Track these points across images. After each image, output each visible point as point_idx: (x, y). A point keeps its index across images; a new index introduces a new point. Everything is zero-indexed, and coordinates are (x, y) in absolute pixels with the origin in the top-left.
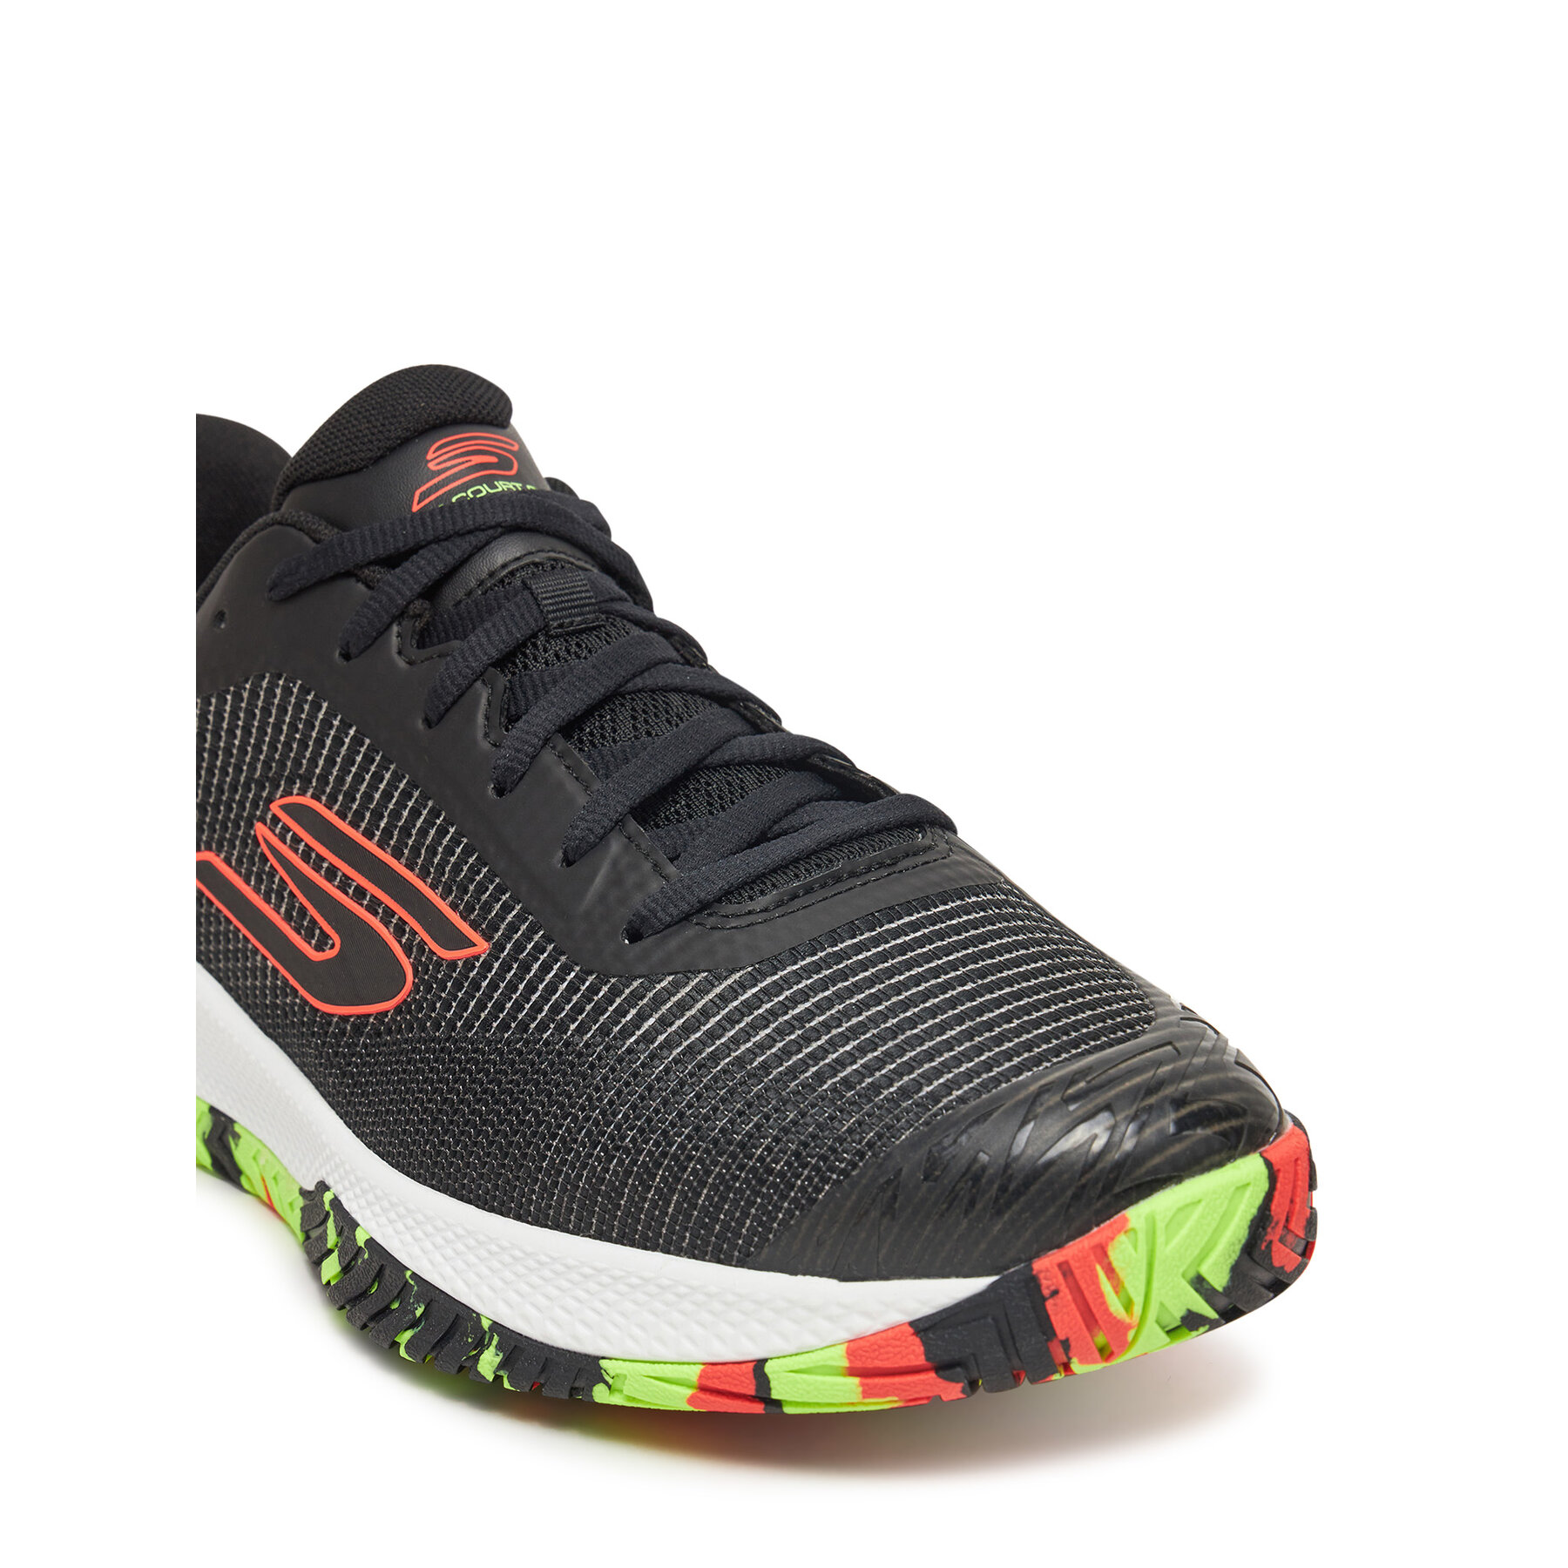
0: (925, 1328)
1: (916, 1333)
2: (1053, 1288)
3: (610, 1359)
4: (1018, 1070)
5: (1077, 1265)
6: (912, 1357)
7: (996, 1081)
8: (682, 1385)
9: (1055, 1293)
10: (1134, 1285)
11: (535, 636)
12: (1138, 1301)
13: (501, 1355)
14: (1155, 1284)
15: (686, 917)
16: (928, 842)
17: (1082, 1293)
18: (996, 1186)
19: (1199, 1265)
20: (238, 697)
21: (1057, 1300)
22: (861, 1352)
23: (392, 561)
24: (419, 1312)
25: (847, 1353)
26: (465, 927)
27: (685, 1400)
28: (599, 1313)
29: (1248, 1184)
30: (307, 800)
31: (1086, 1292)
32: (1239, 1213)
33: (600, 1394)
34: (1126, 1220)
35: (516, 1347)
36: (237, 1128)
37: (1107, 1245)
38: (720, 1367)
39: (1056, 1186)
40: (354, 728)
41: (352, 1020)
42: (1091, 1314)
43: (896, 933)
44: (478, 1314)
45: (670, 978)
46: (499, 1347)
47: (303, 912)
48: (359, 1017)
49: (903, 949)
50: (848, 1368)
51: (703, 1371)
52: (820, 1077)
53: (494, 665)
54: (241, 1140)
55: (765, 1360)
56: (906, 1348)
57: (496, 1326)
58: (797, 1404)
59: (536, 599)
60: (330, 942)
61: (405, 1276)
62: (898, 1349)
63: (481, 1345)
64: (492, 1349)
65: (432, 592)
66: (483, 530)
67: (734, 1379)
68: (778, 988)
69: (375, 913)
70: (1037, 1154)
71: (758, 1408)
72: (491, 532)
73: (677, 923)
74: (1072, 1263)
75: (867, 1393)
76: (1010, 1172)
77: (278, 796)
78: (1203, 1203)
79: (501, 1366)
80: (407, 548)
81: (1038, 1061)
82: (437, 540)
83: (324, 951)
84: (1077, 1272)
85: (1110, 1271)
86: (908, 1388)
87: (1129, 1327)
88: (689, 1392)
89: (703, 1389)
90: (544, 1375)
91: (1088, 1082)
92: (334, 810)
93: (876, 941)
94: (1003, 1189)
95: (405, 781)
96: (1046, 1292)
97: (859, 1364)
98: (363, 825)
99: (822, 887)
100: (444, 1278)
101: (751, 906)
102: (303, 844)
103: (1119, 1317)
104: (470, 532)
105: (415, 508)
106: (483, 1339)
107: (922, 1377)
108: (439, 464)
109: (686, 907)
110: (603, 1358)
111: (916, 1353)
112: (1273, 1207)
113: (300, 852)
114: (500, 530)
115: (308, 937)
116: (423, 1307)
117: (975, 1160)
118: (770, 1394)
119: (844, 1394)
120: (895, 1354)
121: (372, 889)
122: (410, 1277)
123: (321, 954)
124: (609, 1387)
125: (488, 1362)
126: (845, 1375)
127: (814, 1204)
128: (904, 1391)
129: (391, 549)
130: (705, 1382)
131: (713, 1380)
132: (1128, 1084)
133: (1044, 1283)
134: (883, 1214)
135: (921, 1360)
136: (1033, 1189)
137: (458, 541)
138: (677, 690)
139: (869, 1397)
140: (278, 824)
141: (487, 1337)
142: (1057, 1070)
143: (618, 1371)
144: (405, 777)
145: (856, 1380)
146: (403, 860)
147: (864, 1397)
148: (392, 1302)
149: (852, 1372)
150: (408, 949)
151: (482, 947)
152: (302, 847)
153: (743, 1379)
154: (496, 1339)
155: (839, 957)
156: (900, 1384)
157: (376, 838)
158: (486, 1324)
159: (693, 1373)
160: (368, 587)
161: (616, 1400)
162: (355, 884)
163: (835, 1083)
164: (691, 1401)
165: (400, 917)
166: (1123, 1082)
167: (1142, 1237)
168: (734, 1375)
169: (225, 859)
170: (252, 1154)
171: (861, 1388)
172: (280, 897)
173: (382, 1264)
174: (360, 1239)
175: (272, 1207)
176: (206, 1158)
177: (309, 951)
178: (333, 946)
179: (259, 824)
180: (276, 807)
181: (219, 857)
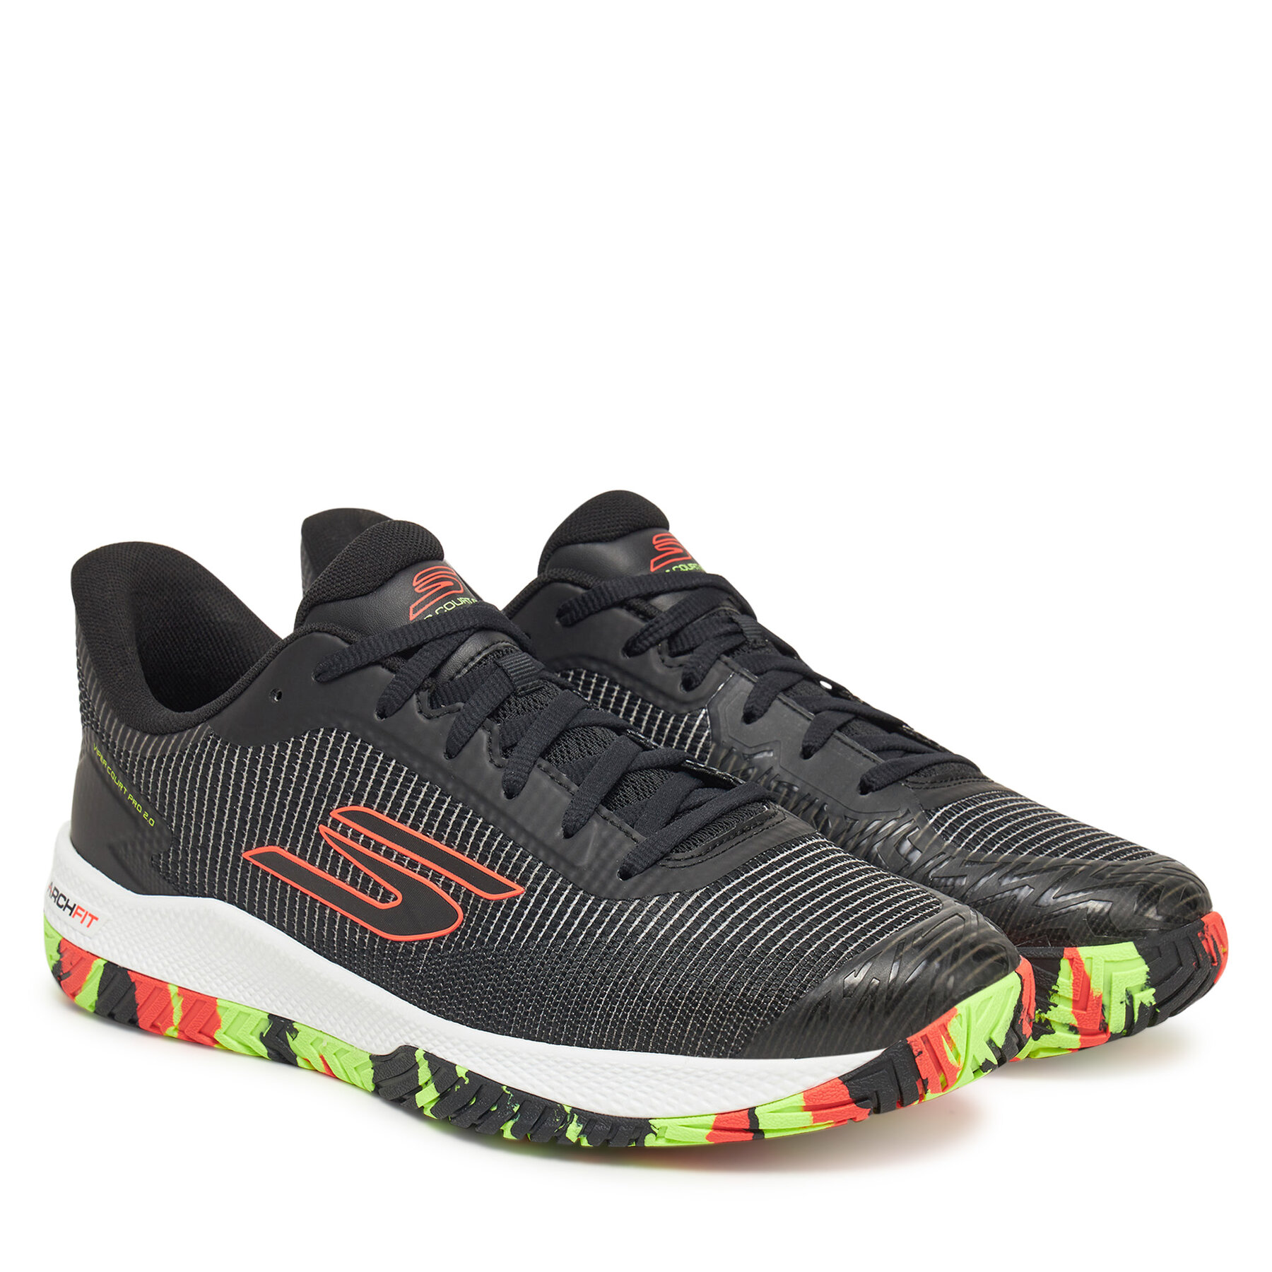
0: (848, 1079)
1: (843, 1083)
2: (919, 1050)
3: (655, 1119)
4: (881, 933)
5: (932, 1036)
6: (842, 1096)
7: (872, 940)
8: (702, 1128)
9: (921, 1053)
10: (960, 1046)
11: (509, 697)
12: (963, 1054)
13: (582, 1126)
14: (971, 1045)
15: (656, 862)
16: (772, 810)
17: (934, 1052)
18: (885, 997)
19: (991, 1034)
20: (297, 745)
21: (922, 1056)
22: (812, 1096)
23: (407, 654)
24: (516, 1109)
25: (804, 1098)
26: (503, 880)
27: (705, 1136)
28: (645, 1093)
29: (1012, 987)
30: (361, 808)
31: (937, 1052)
32: (1009, 1003)
33: (650, 1141)
34: (956, 1010)
35: (590, 1120)
36: (296, 1026)
37: (947, 1023)
38: (726, 1115)
39: (918, 995)
40: (394, 761)
41: (416, 943)
42: (939, 1065)
43: (780, 863)
44: (561, 1105)
45: (657, 898)
46: (579, 1121)
47: (367, 879)
48: (420, 941)
49: (787, 872)
50: (804, 1107)
51: (717, 1118)
52: (767, 947)
53: (488, 717)
54: (299, 1034)
55: (755, 1108)
56: (839, 1091)
57: (574, 1110)
58: (773, 1131)
59: (506, 673)
60: (393, 896)
61: (502, 1090)
62: (835, 1092)
63: (566, 1122)
64: (574, 1123)
65: (435, 673)
66: (463, 631)
67: (736, 1120)
68: (725, 897)
69: (426, 876)
70: (905, 978)
71: (750, 1136)
72: (467, 632)
73: (651, 866)
74: (929, 1035)
75: (815, 1120)
76: (891, 988)
77: (335, 807)
78: (993, 999)
79: (582, 1132)
80: (415, 644)
81: (890, 927)
82: (434, 639)
83: (388, 902)
84: (932, 1041)
85: (948, 1038)
86: (839, 1114)
87: (958, 1070)
88: (708, 1131)
89: (715, 1128)
90: (611, 1134)
91: (923, 937)
92: (385, 814)
93: (771, 868)
94: (889, 998)
95: (438, 792)
96: (915, 1053)
97: (811, 1104)
98: (410, 822)
99: (729, 840)
100: (533, 1086)
101: (690, 853)
102: (363, 836)
103: (953, 1064)
104: (455, 633)
105: (411, 618)
106: (566, 1118)
107: (848, 1107)
108: (420, 589)
109: (655, 858)
110: (651, 1119)
111: (844, 1094)
112: (1023, 1000)
113: (360, 841)
114: (473, 630)
115: (374, 894)
116: (519, 1106)
117: (870, 984)
118: (758, 1126)
119: (803, 1121)
120: (832, 1096)
121: (422, 860)
122: (506, 1089)
123: (386, 904)
124: (656, 1134)
125: (573, 1132)
126: (802, 1111)
127: (779, 1016)
128: (837, 1116)
129: (405, 647)
130: (717, 1124)
131: (722, 1124)
132: (944, 937)
133: (914, 1048)
134: (821, 1018)
135: (847, 1098)
136: (905, 997)
137: (448, 639)
138: (597, 725)
139: (817, 1122)
140: (339, 824)
141: (569, 1117)
142: (905, 931)
143: (662, 1125)
144: (438, 790)
145: (810, 1113)
146: (444, 842)
147: (814, 1123)
148: (492, 1106)
149: (806, 1109)
150: (455, 897)
151: (520, 890)
152: (362, 838)
153: (742, 1119)
154: (576, 1117)
155: (754, 878)
156: (836, 1112)
157: (421, 829)
158: (568, 1110)
159: (711, 1120)
160: (391, 670)
161: (661, 1143)
162: (409, 859)
163: (777, 948)
164: (708, 1137)
165: (446, 877)
166: (940, 936)
167: (964, 1019)
168: (737, 1118)
169: (289, 850)
170: (310, 1041)
171: (812, 1118)
172: (345, 871)
173: (481, 1086)
174: (461, 1072)
175: (330, 1074)
176: (263, 1050)
177: (376, 903)
178: (396, 899)
179: (321, 825)
180: (335, 814)
181: (283, 848)
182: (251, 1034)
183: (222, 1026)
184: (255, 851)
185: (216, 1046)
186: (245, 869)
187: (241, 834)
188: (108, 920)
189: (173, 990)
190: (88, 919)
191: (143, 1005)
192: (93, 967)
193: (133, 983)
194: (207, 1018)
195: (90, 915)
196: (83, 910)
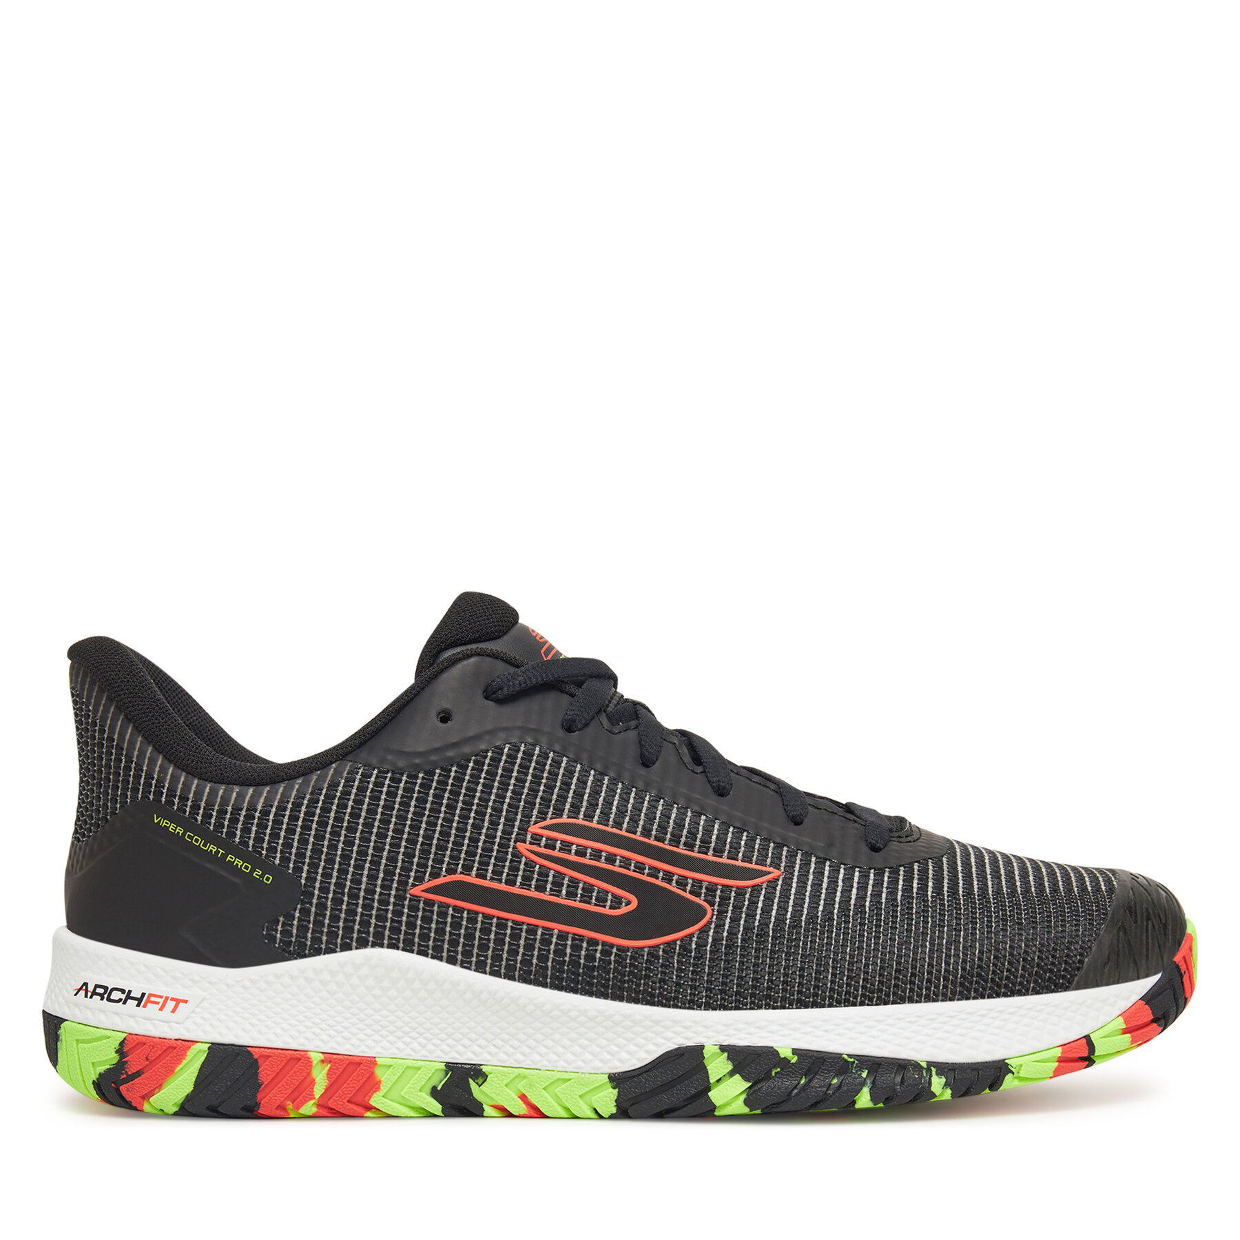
0: (1149, 999)
1: (1146, 1003)
2: (1184, 970)
3: (1011, 1058)
6: (1147, 1016)
8: (1050, 1061)
9: (1185, 973)
13: (944, 1077)
21: (1185, 976)
22: (1127, 1019)
24: (863, 1076)
25: (1123, 1020)
26: (752, 866)
27: (1053, 1070)
30: (565, 819)
33: (1010, 1081)
35: (951, 1070)
36: (484, 1069)
38: (1068, 1045)
40: (594, 771)
41: (662, 946)
44: (913, 1061)
46: (940, 1073)
47: (588, 888)
50: (1124, 1029)
51: (1061, 1049)
54: (488, 1078)
55: (1090, 1034)
56: (1144, 1012)
57: (930, 1064)
60: (625, 900)
62: (1142, 1013)
63: (925, 1077)
64: (935, 1076)
67: (1077, 1050)
69: (657, 877)
74: (1186, 956)
75: (1133, 1042)
77: (532, 823)
79: (946, 1084)
83: (621, 907)
86: (1146, 1034)
88: (1057, 1064)
89: (1062, 1060)
90: (972, 1081)
92: (595, 821)
95: (648, 797)
96: (1182, 973)
97: (1129, 1026)
98: (625, 826)
106: (924, 1073)
107: (1151, 1025)
110: (1007, 1059)
111: (1148, 1014)
113: (573, 851)
115: (601, 902)
116: (867, 1071)
118: (1094, 1053)
119: (1124, 1044)
120: (1140, 1017)
121: (650, 861)
122: (845, 1058)
123: (619, 910)
124: (1014, 1073)
125: (937, 1086)
126: (1123, 1034)
128: (1145, 1036)
130: (1064, 1056)
131: (1068, 1053)
133: (1181, 968)
135: (1150, 1018)
141: (927, 1071)
143: (1017, 1064)
144: (647, 795)
145: (1129, 1035)
146: (667, 842)
147: (1132, 1044)
148: (832, 1080)
149: (1125, 1031)
150: (696, 893)
151: (776, 873)
153: (1081, 1048)
154: (934, 1070)
156: (1144, 1032)
157: (639, 832)
158: (924, 1065)
159: (1057, 1053)
161: (1014, 1083)
162: (634, 862)
165: (679, 875)
168: (1078, 1047)
169: (478, 876)
170: (506, 1082)
171: (1131, 1039)
172: (557, 884)
173: (813, 1062)
174: (785, 1052)
175: (539, 1114)
176: (436, 1107)
177: (607, 911)
178: (628, 903)
179: (518, 843)
180: (534, 829)
181: (469, 875)
182: (420, 1091)
183: (382, 1088)
184: (426, 885)
185: (368, 1114)
186: (413, 908)
187: (406, 869)
188: (204, 1000)
189: (316, 1058)
190: (170, 1004)
191: (267, 1084)
192: (188, 1053)
193: (256, 1060)
194: (362, 1082)
195: (173, 999)
196: (161, 997)
